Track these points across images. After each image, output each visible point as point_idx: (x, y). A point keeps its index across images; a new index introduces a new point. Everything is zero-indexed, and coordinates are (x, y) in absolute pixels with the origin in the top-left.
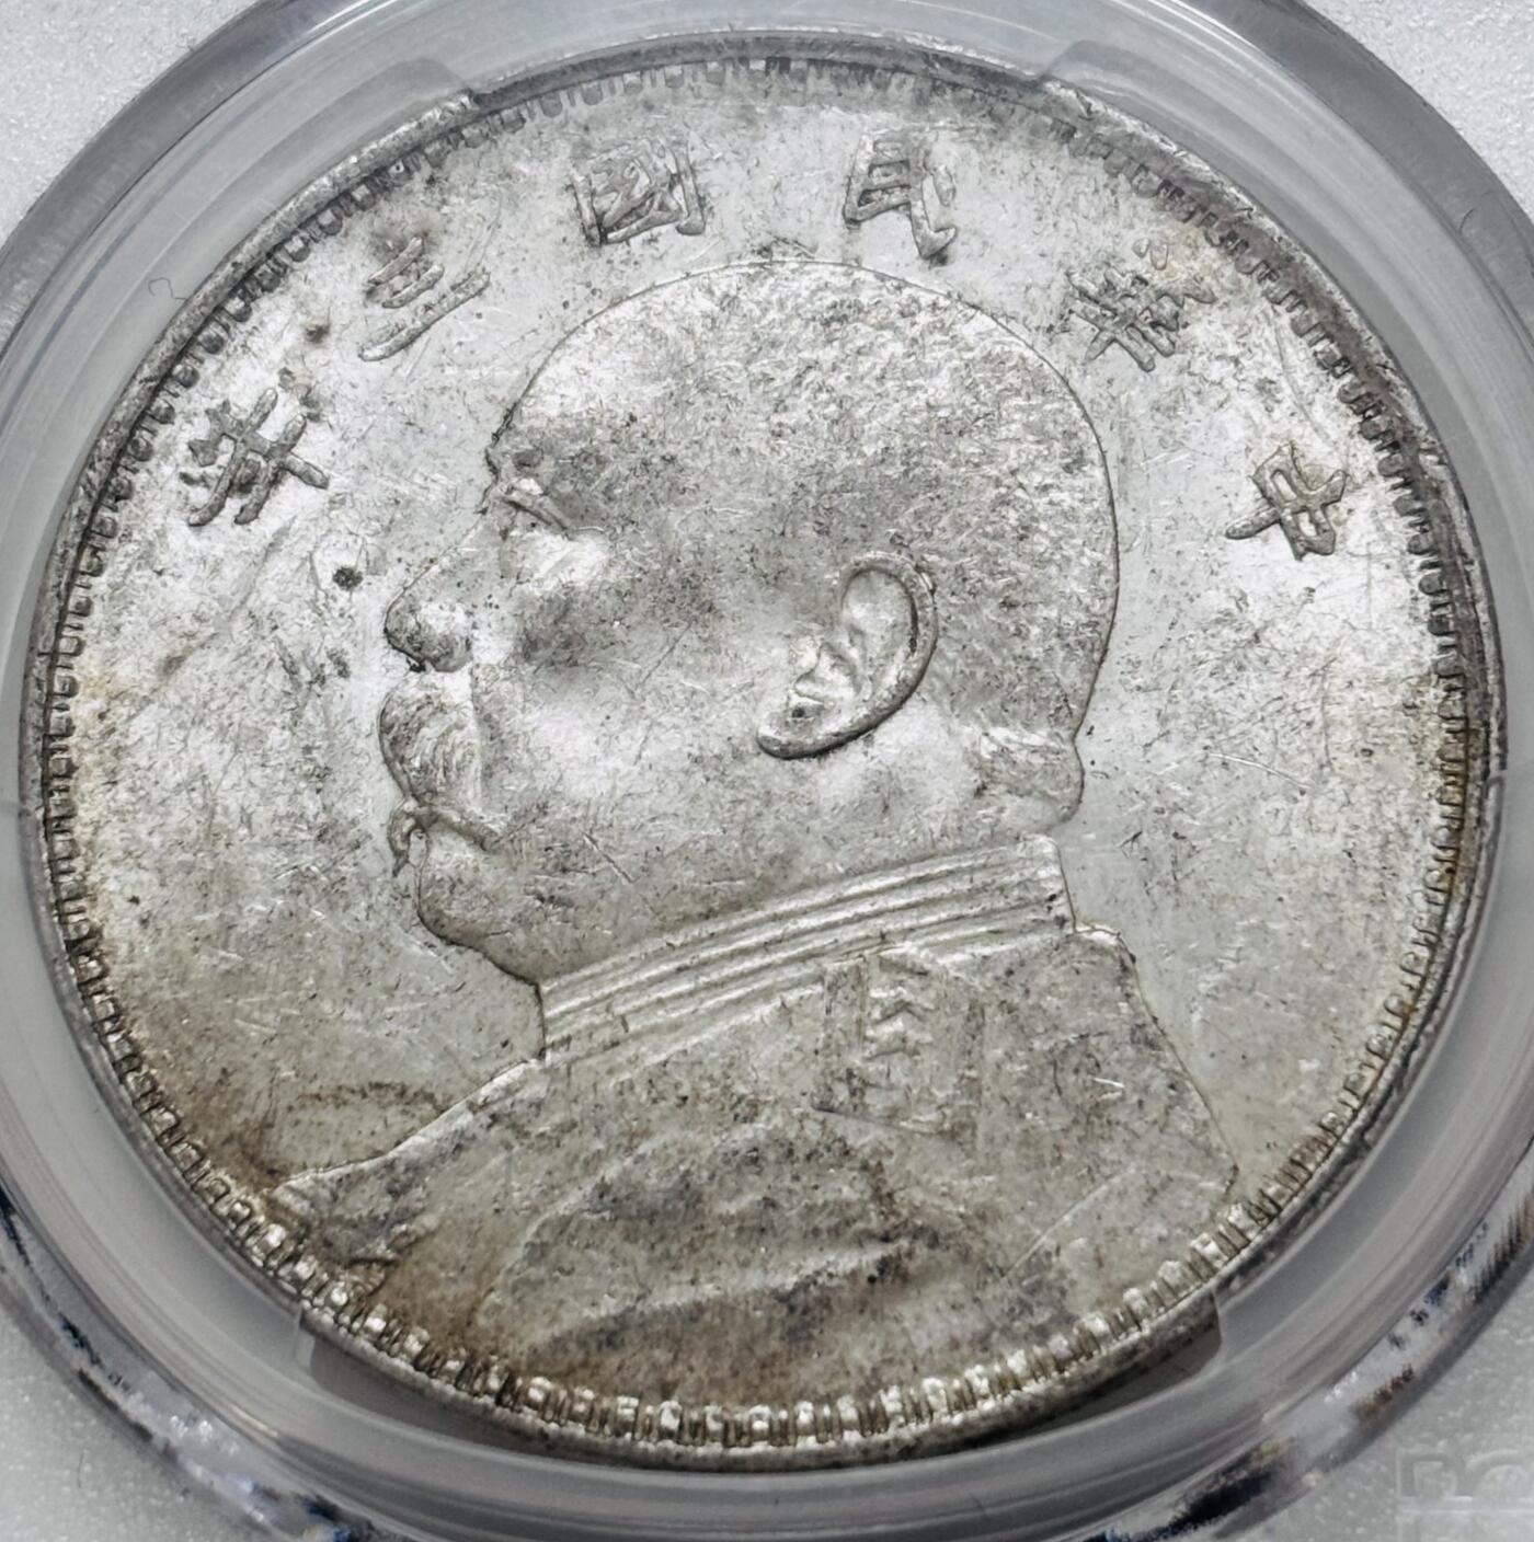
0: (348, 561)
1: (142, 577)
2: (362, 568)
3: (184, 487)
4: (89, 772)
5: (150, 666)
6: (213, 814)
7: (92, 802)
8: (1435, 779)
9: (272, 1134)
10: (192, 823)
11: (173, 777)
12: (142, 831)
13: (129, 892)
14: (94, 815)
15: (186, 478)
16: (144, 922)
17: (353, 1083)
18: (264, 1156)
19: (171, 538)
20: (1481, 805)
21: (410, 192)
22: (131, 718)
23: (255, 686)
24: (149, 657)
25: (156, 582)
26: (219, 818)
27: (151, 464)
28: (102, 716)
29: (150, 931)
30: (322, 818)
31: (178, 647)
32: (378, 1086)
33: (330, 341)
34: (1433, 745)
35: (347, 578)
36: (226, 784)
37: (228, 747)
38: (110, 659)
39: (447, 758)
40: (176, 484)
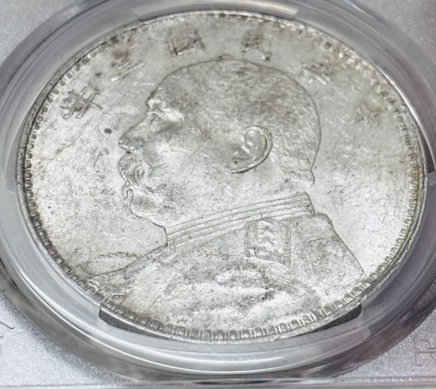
0: (108, 127)
1: (50, 131)
2: (112, 129)
3: (62, 109)
4: (36, 177)
5: (53, 151)
6: (71, 187)
7: (37, 184)
8: (410, 179)
9: (90, 265)
10: (66, 189)
11: (60, 178)
12: (51, 191)
13: (48, 206)
14: (38, 187)
15: (62, 107)
16: (52, 213)
17: (113, 252)
18: (88, 270)
19: (58, 121)
20: (423, 183)
21: (123, 43)
22: (47, 164)
23: (83, 157)
24: (53, 149)
25: (55, 132)
26: (73, 188)
27: (53, 103)
28: (39, 163)
29: (54, 214)
30: (103, 188)
31: (61, 147)
32: (120, 253)
33: (102, 76)
34: (409, 171)
35: (108, 131)
36: (75, 180)
37: (75, 171)
38: (41, 150)
40: (59, 108)
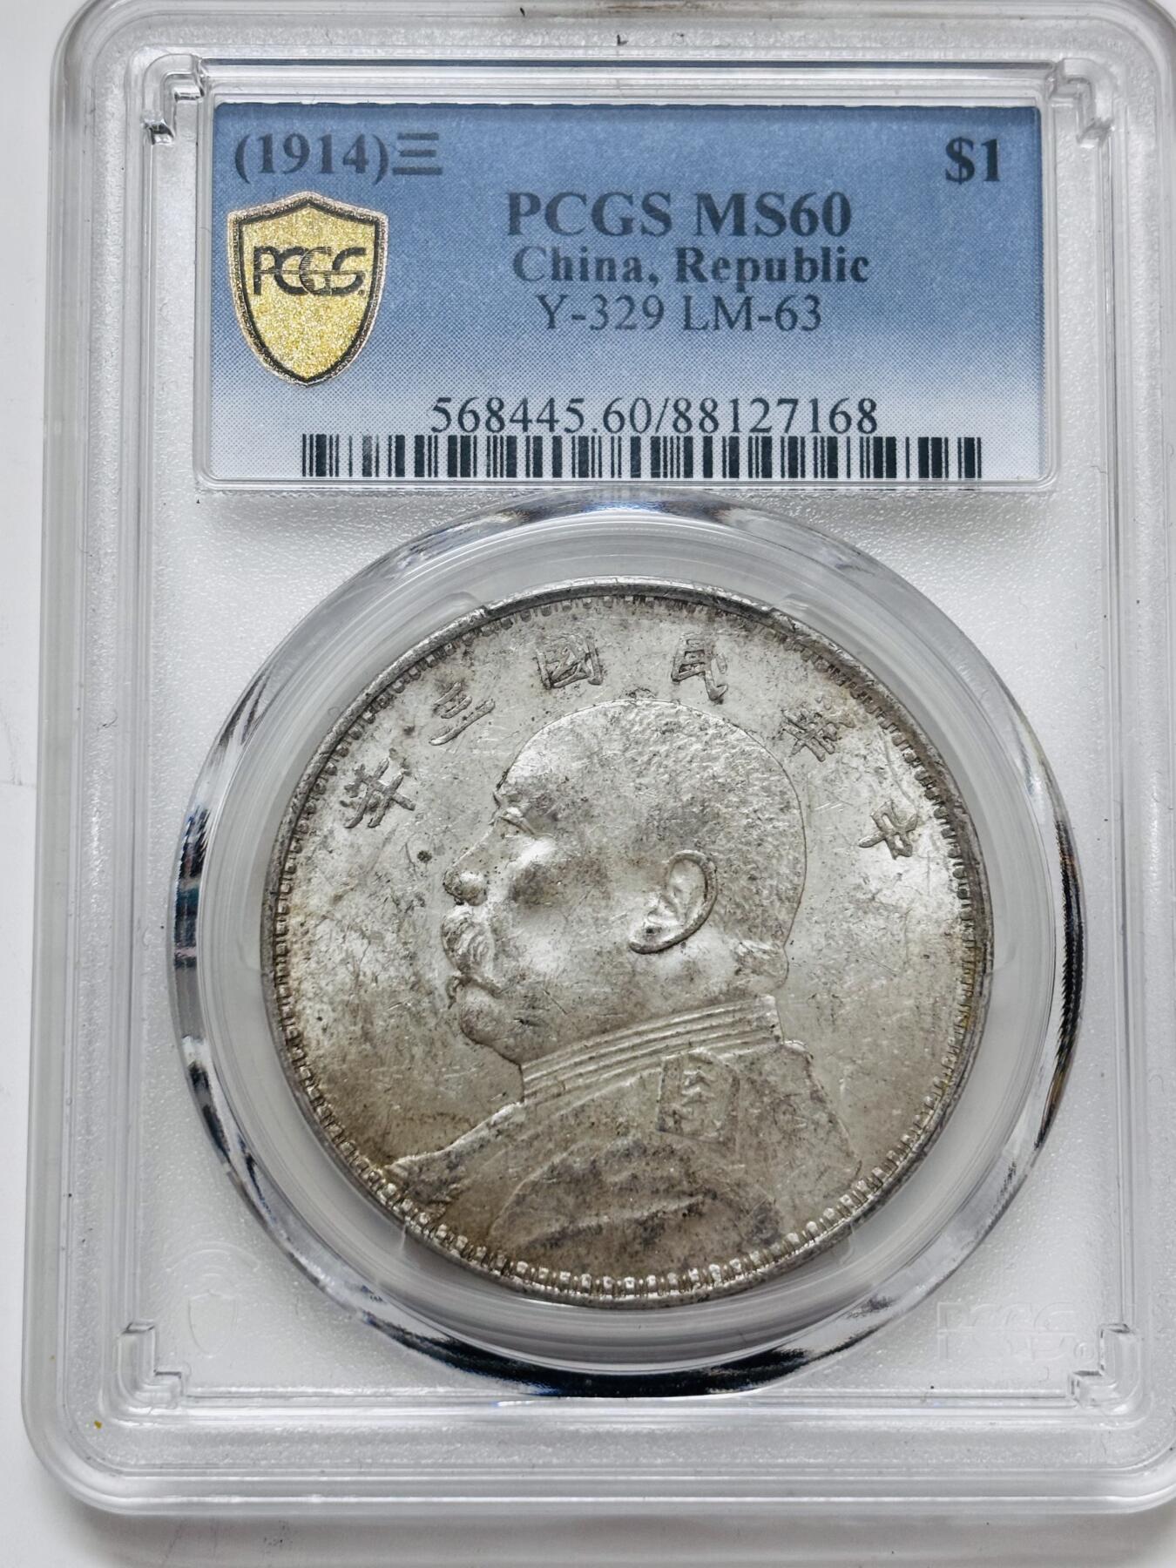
0: (425, 848)
1: (322, 854)
2: (431, 852)
3: (343, 808)
4: (296, 954)
5: (325, 899)
6: (358, 976)
7: (298, 968)
8: (959, 971)
9: (390, 1137)
10: (347, 980)
11: (338, 958)
12: (323, 983)
13: (317, 1015)
14: (299, 974)
15: (343, 804)
16: (324, 1030)
17: (429, 1112)
18: (386, 1148)
19: (336, 833)
20: (982, 985)
21: (454, 659)
22: (316, 926)
23: (378, 911)
24: (326, 895)
25: (328, 857)
26: (361, 978)
27: (325, 796)
28: (302, 925)
29: (328, 1035)
30: (413, 979)
31: (340, 891)
32: (442, 1114)
33: (415, 734)
34: (959, 954)
35: (424, 857)
36: (365, 960)
37: (366, 941)
38: (306, 895)
39: (475, 951)
40: (337, 806)
